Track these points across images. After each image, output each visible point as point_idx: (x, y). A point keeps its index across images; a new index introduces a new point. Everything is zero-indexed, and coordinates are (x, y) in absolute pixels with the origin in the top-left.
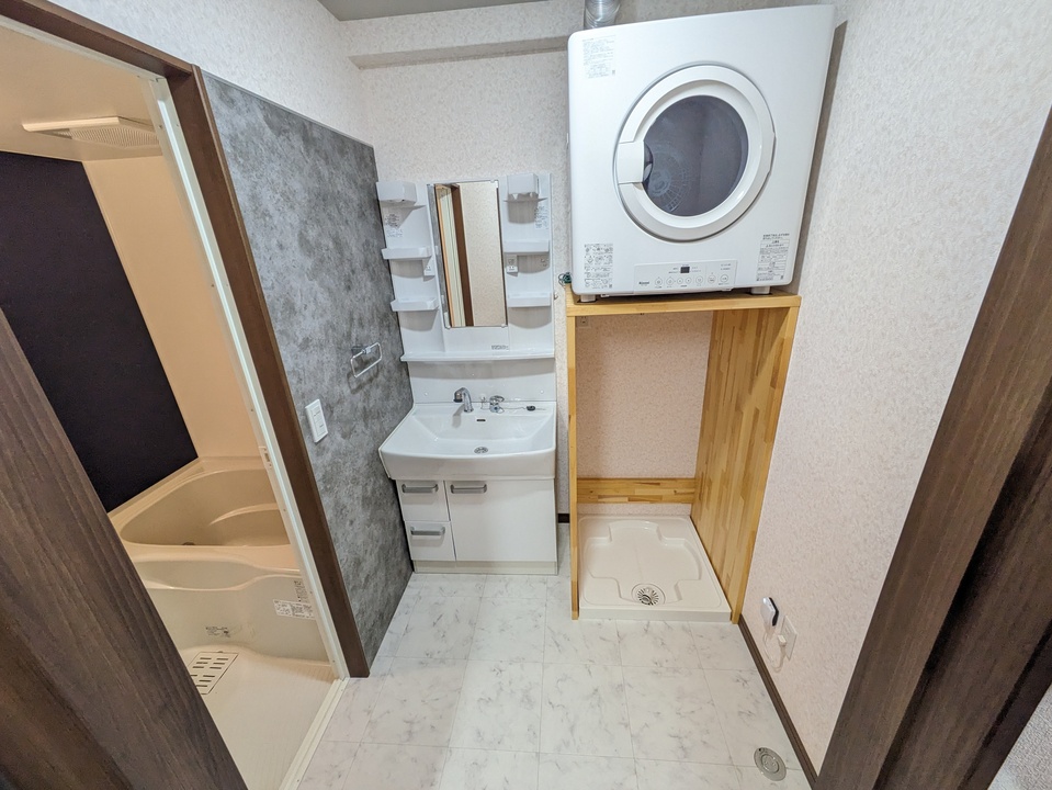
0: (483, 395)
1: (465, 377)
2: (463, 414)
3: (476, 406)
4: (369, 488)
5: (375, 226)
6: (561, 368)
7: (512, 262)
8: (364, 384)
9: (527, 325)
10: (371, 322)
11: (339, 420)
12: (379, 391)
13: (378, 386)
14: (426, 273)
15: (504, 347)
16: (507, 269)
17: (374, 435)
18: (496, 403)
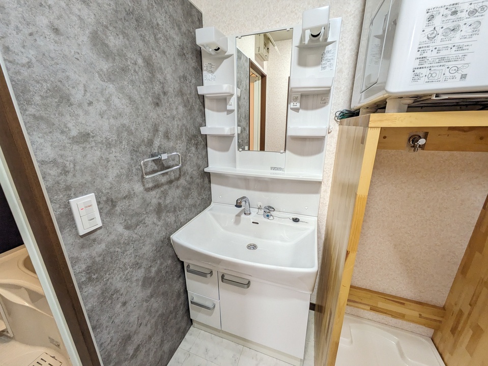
0: (260, 204)
1: (248, 188)
2: (243, 216)
3: (254, 211)
4: (154, 270)
5: (196, 69)
6: (325, 191)
7: (296, 99)
8: (162, 185)
9: (302, 153)
10: (179, 137)
11: (123, 213)
12: (179, 192)
13: (178, 187)
14: (229, 107)
15: (280, 169)
16: (291, 105)
17: (167, 225)
18: (269, 211)
